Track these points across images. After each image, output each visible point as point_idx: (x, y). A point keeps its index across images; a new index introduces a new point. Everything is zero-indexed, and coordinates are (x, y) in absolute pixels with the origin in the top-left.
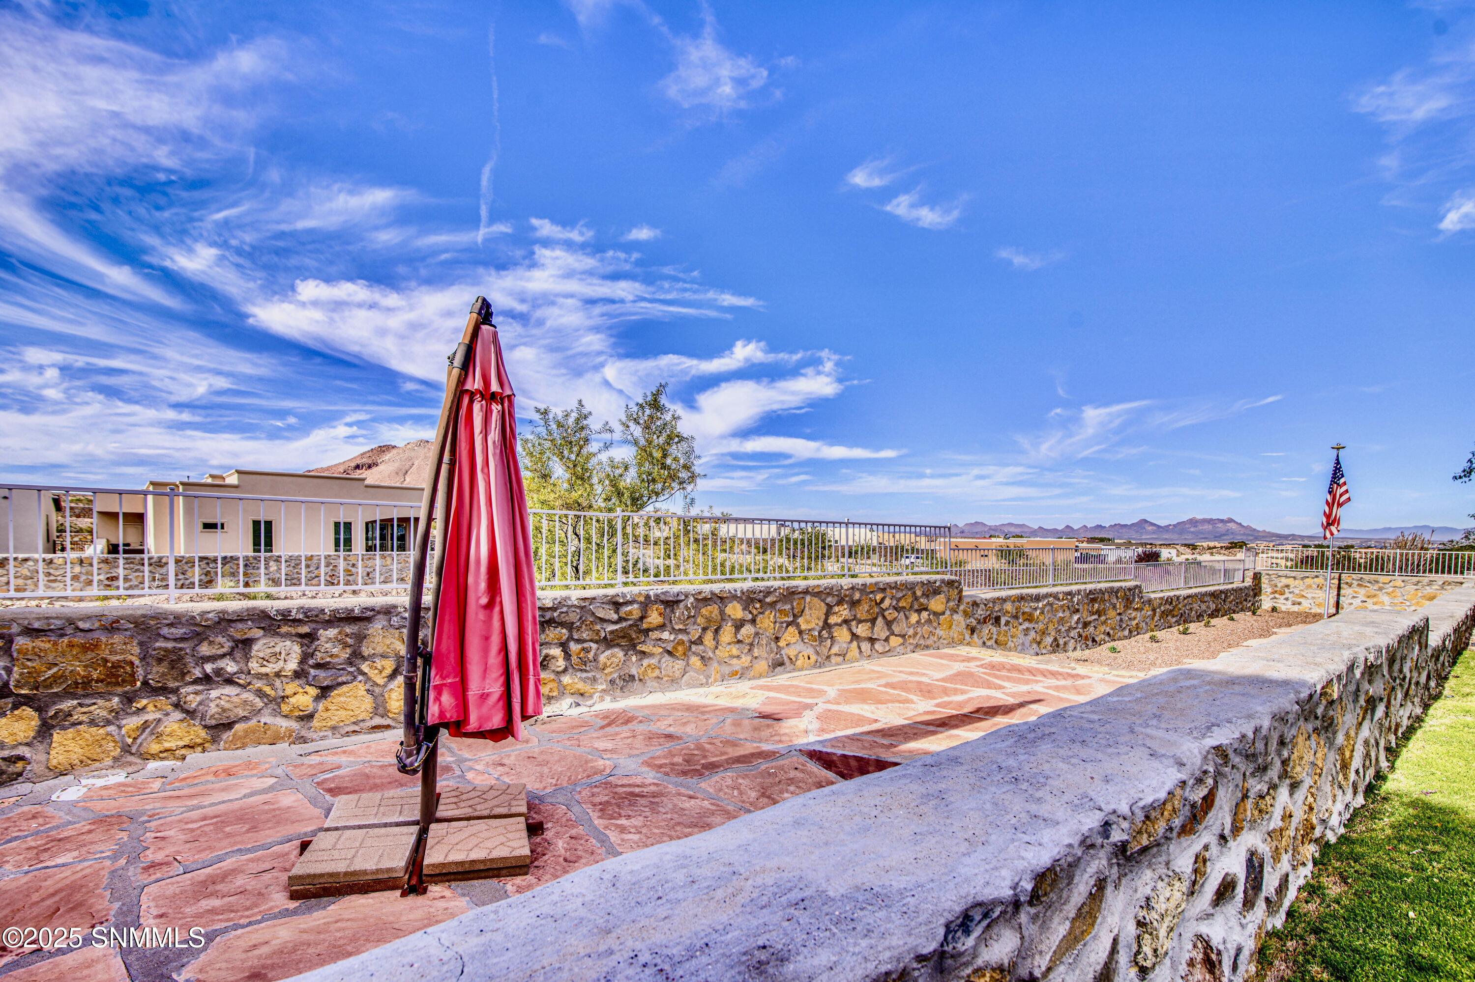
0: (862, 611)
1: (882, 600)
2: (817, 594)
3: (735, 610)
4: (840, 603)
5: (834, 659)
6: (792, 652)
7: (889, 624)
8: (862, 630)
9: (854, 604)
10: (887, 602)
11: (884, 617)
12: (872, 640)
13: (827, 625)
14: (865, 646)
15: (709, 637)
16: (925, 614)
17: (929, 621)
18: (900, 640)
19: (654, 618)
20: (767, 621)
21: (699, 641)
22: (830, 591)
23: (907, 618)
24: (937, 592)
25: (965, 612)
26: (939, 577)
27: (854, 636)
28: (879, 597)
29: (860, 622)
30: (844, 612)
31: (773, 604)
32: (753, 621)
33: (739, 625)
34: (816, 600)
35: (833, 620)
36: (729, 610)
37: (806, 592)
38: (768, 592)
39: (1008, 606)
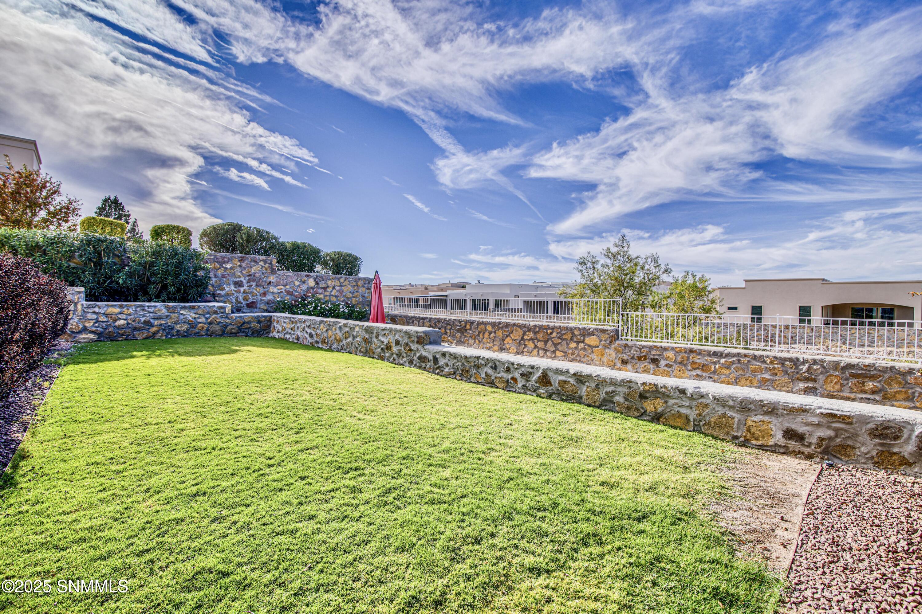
0: (540, 336)
1: (551, 333)
2: (519, 327)
3: (489, 328)
4: (529, 331)
5: (525, 353)
6: (508, 346)
7: (555, 345)
8: (540, 344)
9: (535, 333)
10: (554, 335)
11: (552, 341)
12: (546, 351)
13: (522, 339)
14: (542, 353)
15: (481, 335)
16: (581, 345)
17: (584, 349)
18: (562, 354)
19: (468, 327)
20: (500, 333)
21: (478, 335)
22: (524, 326)
23: (568, 344)
24: (591, 334)
25: (616, 349)
26: (593, 326)
27: (536, 347)
28: (549, 331)
29: (538, 341)
30: (531, 335)
31: (502, 328)
32: (495, 332)
33: (490, 333)
34: (518, 329)
35: (525, 337)
36: (487, 327)
37: (514, 325)
38: (500, 323)
39: (671, 354)
